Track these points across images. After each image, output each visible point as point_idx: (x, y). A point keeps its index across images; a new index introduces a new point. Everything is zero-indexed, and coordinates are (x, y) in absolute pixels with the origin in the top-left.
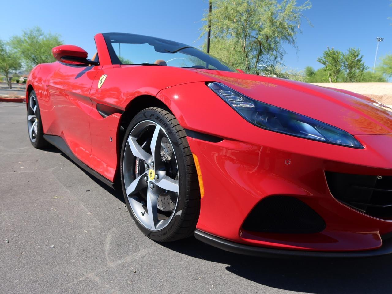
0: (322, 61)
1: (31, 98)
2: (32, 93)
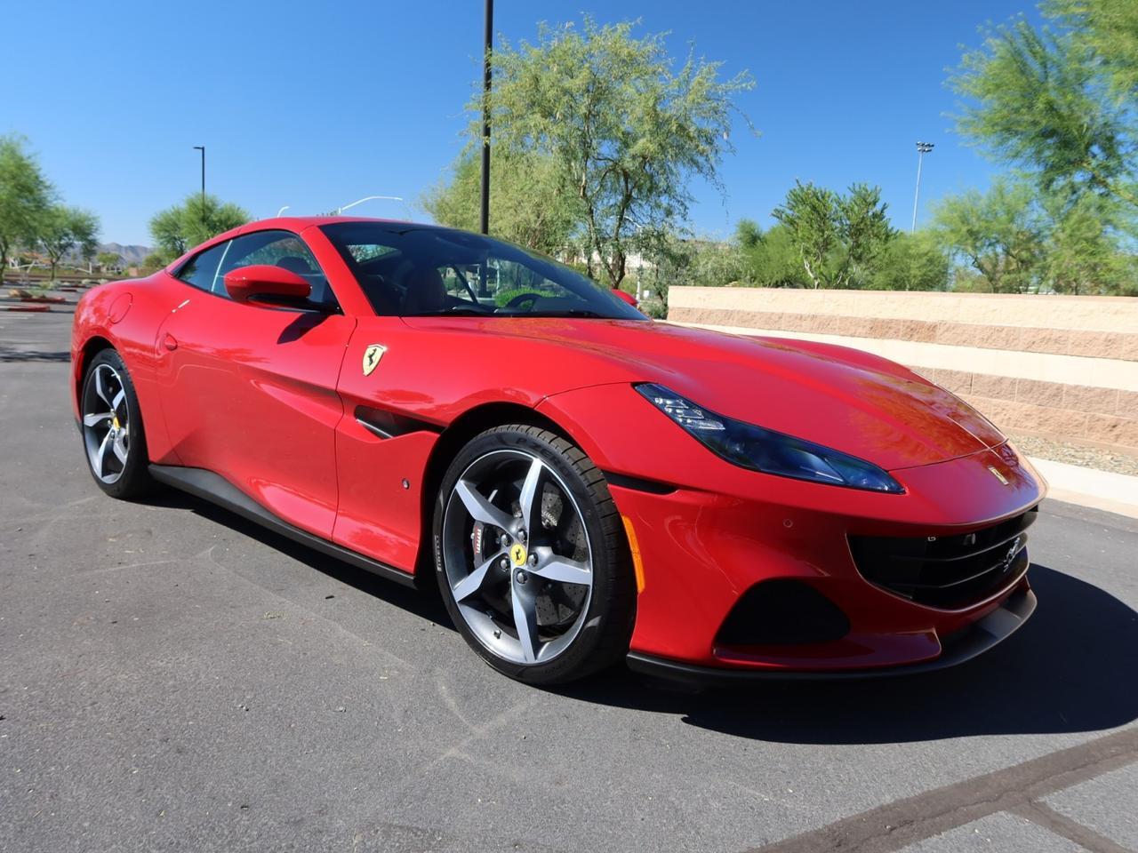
0: (784, 216)
1: (98, 370)
2: (103, 358)
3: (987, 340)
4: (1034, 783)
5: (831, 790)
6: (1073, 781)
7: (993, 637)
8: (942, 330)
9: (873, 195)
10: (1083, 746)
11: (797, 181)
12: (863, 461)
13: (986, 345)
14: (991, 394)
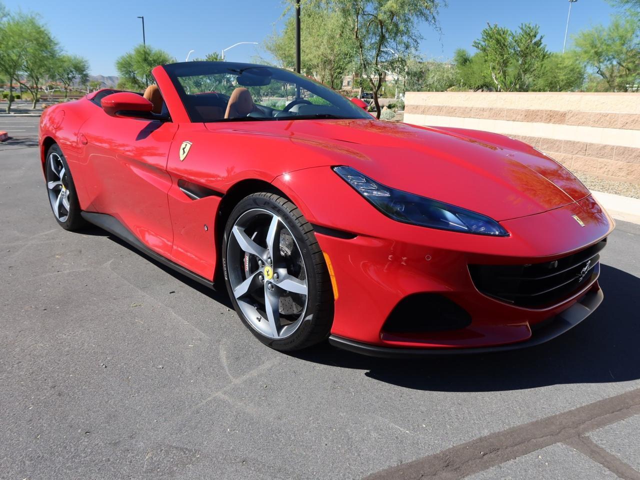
0: (480, 46)
1: (51, 156)
2: (53, 149)
3: (598, 121)
4: (584, 423)
5: (450, 425)
6: (610, 421)
7: (568, 324)
8: (569, 117)
9: (534, 31)
10: (621, 395)
11: (488, 24)
12: (483, 216)
13: (597, 125)
14: (598, 156)
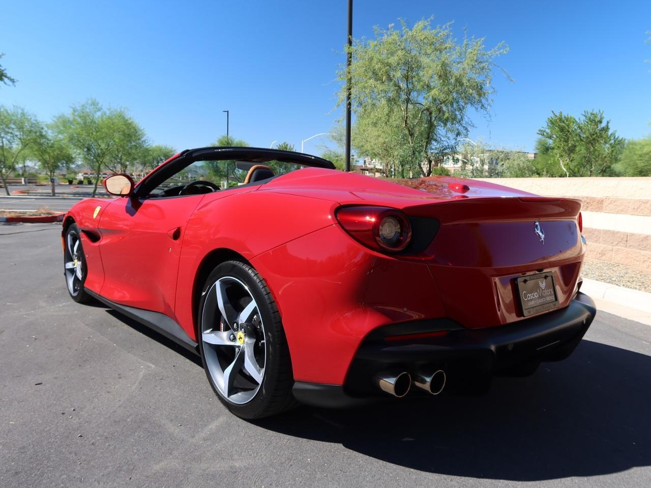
0: (545, 134)
9: (599, 116)
11: (553, 112)
14: (640, 247)
